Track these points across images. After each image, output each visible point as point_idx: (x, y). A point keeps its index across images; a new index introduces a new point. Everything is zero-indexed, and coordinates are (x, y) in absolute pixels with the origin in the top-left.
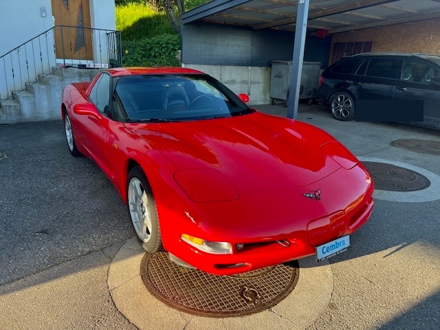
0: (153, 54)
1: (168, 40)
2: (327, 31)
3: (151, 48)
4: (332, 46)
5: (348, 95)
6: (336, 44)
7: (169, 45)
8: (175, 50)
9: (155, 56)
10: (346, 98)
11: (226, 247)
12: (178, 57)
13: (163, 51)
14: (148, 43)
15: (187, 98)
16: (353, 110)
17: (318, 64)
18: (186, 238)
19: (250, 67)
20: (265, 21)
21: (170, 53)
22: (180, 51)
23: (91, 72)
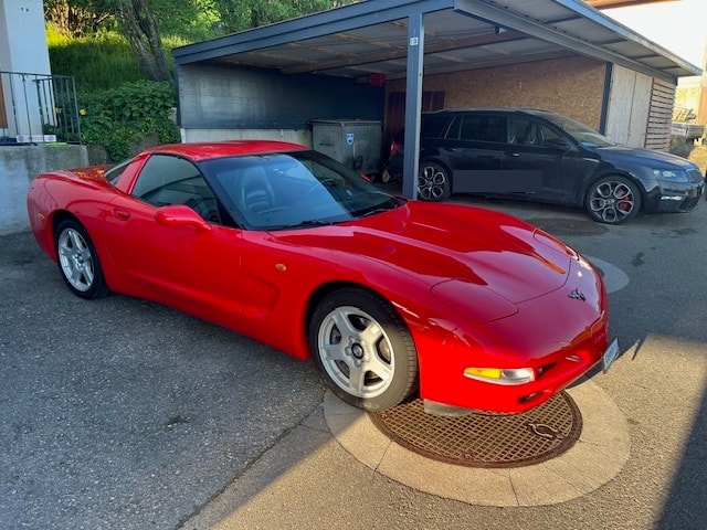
0: (128, 114)
1: (154, 91)
2: (384, 75)
3: (124, 105)
4: (387, 97)
5: (438, 167)
6: (392, 94)
7: (157, 100)
8: (167, 107)
9: (131, 118)
10: (436, 171)
11: (525, 375)
12: (173, 117)
13: (146, 109)
14: (115, 97)
15: (269, 187)
16: (447, 187)
17: (376, 124)
18: (471, 373)
19: (282, 131)
20: (306, 61)
21: (158, 112)
22: (175, 109)
23: (26, 151)
